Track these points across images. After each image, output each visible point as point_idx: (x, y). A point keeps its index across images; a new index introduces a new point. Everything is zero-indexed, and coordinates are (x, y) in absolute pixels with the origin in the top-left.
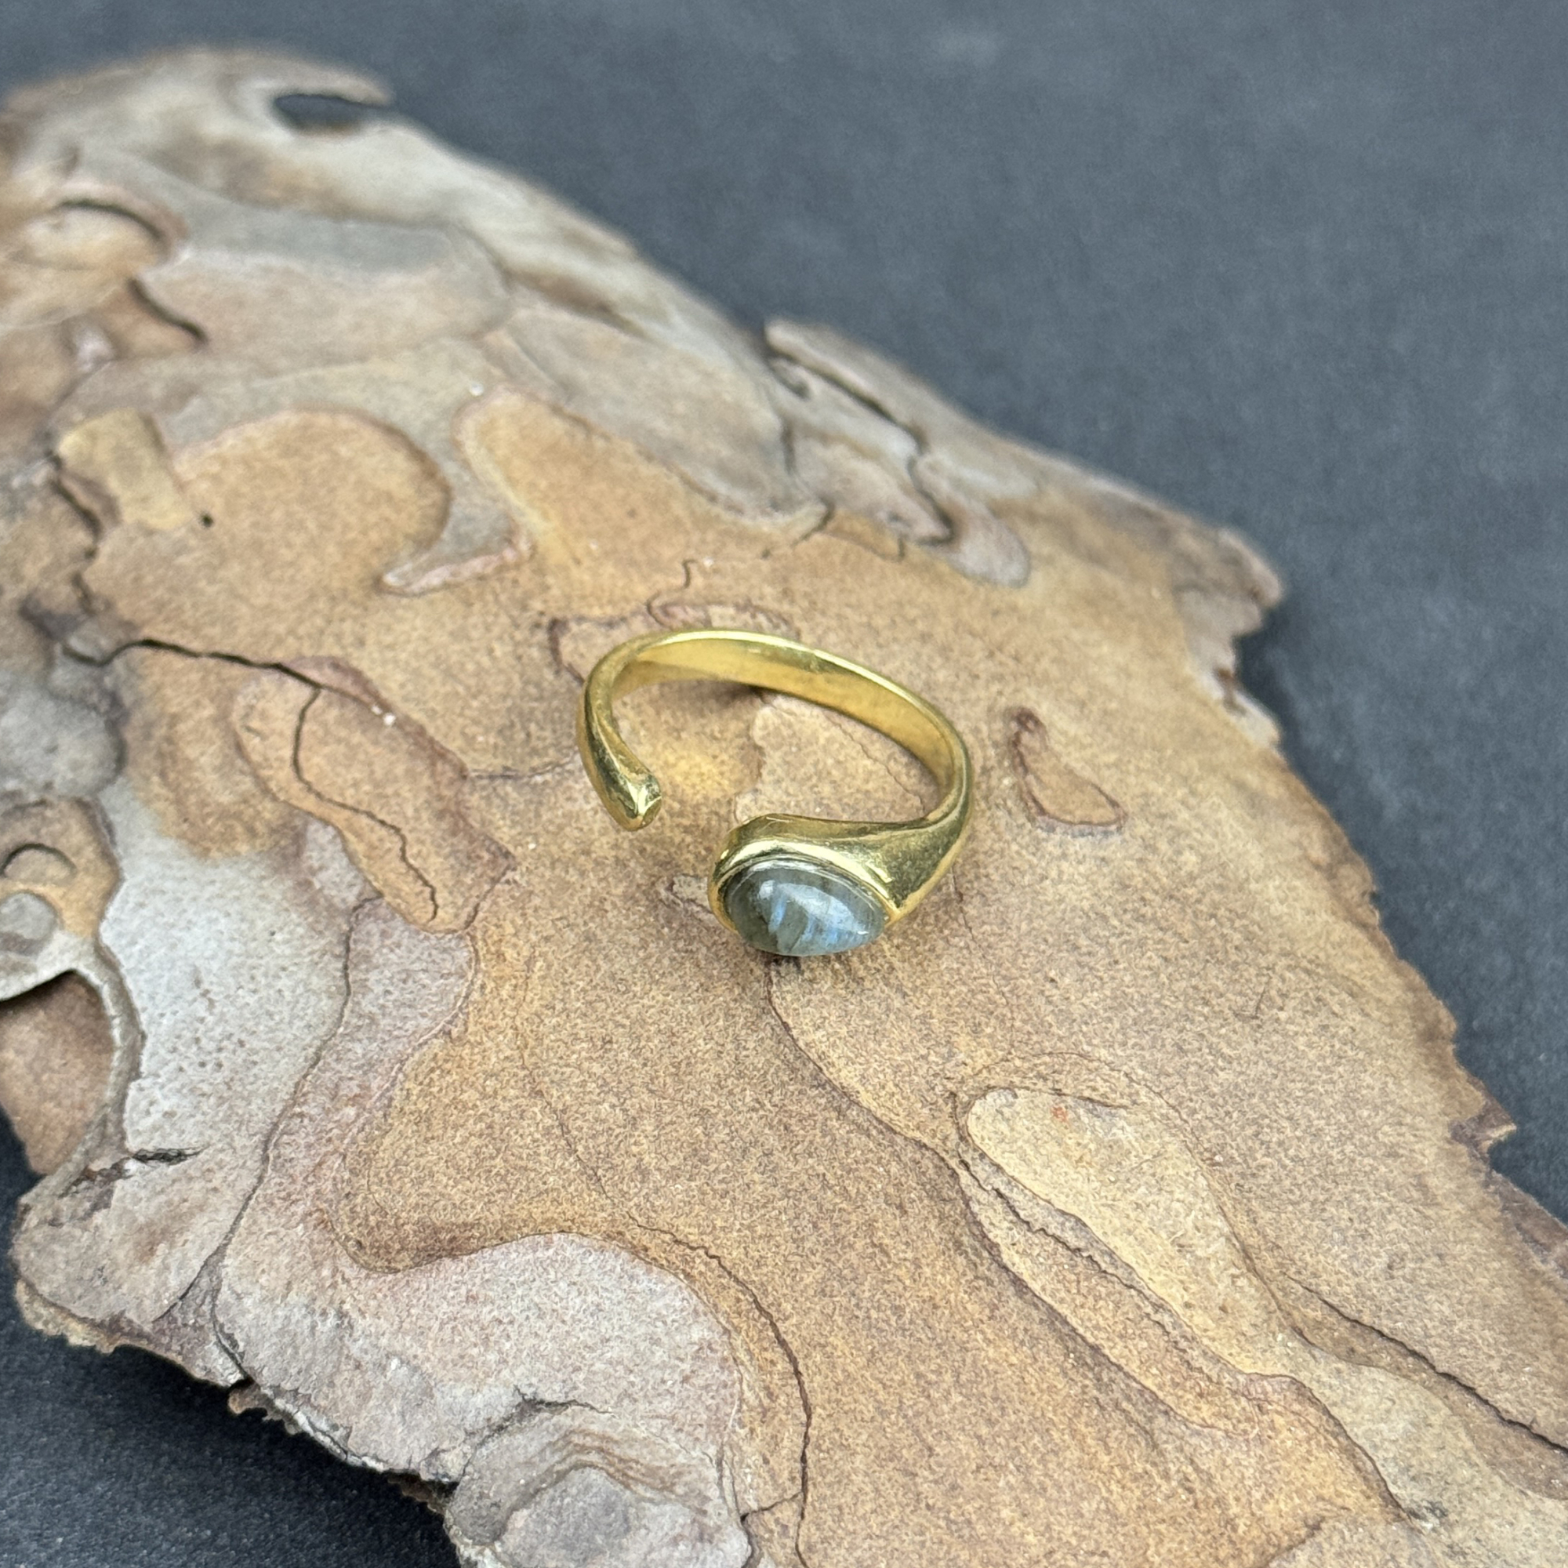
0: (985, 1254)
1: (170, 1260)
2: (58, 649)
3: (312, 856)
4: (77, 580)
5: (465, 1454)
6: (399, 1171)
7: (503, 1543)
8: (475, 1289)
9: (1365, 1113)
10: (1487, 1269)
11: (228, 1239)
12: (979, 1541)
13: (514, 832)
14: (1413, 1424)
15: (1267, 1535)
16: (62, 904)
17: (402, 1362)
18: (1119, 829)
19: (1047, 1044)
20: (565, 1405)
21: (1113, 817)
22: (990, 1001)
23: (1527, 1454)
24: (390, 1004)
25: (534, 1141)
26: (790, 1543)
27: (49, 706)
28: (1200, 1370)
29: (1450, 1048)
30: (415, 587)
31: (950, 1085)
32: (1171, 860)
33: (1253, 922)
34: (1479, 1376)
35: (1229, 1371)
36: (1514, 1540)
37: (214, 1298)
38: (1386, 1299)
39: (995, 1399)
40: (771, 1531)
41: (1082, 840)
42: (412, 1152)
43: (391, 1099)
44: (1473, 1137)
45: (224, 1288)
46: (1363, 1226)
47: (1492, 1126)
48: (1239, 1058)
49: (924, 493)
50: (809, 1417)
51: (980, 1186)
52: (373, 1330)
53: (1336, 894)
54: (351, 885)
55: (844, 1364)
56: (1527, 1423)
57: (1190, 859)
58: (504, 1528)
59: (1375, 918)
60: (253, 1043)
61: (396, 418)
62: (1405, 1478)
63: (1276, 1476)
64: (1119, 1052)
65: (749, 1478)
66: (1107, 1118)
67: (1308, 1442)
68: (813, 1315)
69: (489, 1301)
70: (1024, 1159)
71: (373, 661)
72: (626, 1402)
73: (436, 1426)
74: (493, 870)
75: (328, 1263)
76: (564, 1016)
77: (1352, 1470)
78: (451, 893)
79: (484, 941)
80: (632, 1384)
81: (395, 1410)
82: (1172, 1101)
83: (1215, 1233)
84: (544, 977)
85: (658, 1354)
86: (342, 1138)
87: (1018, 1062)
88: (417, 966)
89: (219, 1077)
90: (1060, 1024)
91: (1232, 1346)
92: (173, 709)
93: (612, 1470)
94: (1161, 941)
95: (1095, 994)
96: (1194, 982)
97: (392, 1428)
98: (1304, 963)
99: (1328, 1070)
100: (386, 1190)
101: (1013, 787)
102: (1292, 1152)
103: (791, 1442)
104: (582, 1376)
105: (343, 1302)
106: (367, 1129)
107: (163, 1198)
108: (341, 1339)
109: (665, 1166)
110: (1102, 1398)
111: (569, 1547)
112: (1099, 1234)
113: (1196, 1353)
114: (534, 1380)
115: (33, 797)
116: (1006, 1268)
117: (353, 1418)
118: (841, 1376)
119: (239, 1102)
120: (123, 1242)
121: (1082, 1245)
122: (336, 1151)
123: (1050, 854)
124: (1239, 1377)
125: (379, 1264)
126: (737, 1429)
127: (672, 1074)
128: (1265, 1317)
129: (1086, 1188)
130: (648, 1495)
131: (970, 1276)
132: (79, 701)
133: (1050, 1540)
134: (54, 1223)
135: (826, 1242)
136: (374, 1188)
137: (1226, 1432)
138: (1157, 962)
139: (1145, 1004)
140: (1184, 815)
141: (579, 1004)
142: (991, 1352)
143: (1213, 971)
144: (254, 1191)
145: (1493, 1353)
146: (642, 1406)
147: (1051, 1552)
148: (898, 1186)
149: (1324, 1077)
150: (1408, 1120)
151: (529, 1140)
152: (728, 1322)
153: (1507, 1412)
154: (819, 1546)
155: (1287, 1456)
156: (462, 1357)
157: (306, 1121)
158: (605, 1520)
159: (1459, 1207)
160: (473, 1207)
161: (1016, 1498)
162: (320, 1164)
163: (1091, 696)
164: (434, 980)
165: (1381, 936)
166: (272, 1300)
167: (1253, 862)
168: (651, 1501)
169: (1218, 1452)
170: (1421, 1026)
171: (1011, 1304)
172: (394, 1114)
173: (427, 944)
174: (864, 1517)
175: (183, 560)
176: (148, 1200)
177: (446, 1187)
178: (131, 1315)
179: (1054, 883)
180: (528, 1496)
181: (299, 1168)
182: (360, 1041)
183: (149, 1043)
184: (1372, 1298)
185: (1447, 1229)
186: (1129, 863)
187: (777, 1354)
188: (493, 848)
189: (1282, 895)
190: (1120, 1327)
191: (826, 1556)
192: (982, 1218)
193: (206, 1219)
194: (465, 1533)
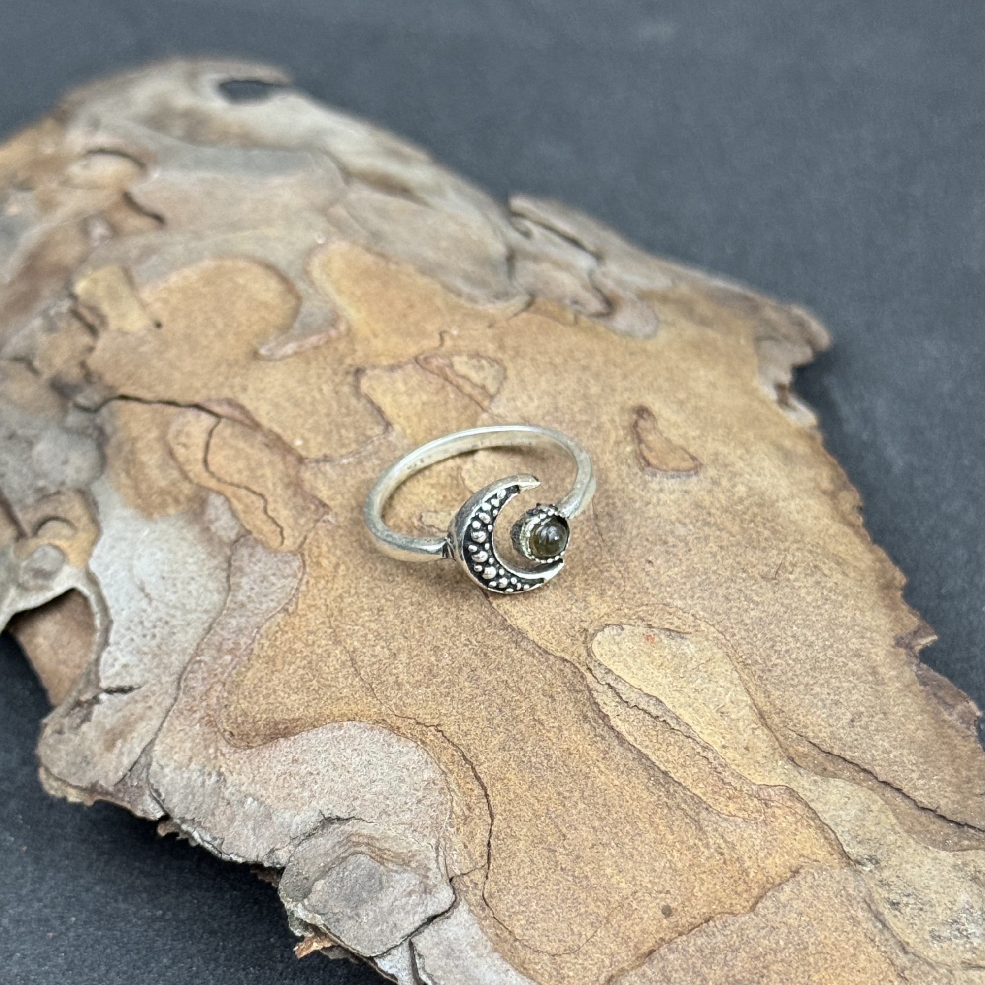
0: (601, 721)
1: (124, 749)
2: (70, 405)
3: (211, 513)
4: (83, 365)
5: (290, 851)
6: (256, 691)
7: (309, 900)
8: (297, 756)
9: (841, 632)
10: (913, 720)
11: (156, 735)
12: (592, 887)
13: (330, 493)
14: (860, 811)
15: (767, 877)
16: (69, 550)
17: (254, 800)
18: (697, 473)
19: (645, 599)
20: (348, 819)
21: (693, 466)
22: (612, 576)
23: (932, 827)
24: (253, 595)
25: (336, 669)
26: (479, 893)
27: (64, 438)
28: (730, 784)
29: (899, 594)
30: (277, 356)
31: (585, 625)
32: (729, 490)
33: (777, 524)
34: (904, 783)
35: (747, 783)
36: (921, 876)
37: (148, 769)
38: (849, 739)
39: (605, 805)
40: (468, 887)
41: (673, 481)
42: (264, 680)
43: (252, 650)
44: (909, 643)
45: (154, 764)
46: (837, 697)
47: (922, 637)
48: (763, 603)
49: (597, 289)
50: (492, 821)
51: (598, 682)
52: (237, 782)
53: (836, 508)
54: (232, 529)
55: (514, 789)
56: (933, 808)
57: (741, 490)
58: (310, 891)
59: (860, 521)
60: (174, 622)
61: (272, 259)
62: (855, 842)
63: (775, 843)
64: (690, 602)
65: (455, 856)
66: (679, 640)
67: (796, 824)
68: (497, 761)
69: (304, 762)
70: (626, 666)
71: (251, 399)
72: (384, 816)
73: (273, 836)
74: (316, 514)
75: (213, 745)
76: (355, 597)
77: (822, 841)
78: (292, 530)
79: (310, 556)
80: (388, 805)
81: (249, 827)
82: (721, 629)
83: (743, 704)
84: (344, 576)
85: (403, 788)
86: (222, 673)
87: (626, 611)
88: (270, 572)
89: (154, 643)
90: (654, 587)
91: (750, 769)
92: (135, 434)
93: (373, 855)
94: (718, 537)
95: (676, 569)
96: (738, 559)
97: (248, 837)
98: (809, 547)
99: (819, 607)
100: (249, 702)
101: (631, 452)
102: (794, 656)
103: (481, 835)
104: (358, 802)
105: (221, 767)
106: (238, 667)
107: (120, 714)
108: (219, 788)
109: (412, 680)
110: (670, 802)
111: (348, 900)
112: (670, 706)
113: (727, 774)
114: (331, 806)
115: (53, 489)
116: (612, 728)
117: (225, 833)
118: (513, 797)
119: (165, 657)
120: (98, 740)
121: (660, 714)
122: (219, 681)
123: (653, 490)
124: (753, 787)
125: (243, 744)
126: (449, 828)
127: (418, 627)
128: (771, 751)
129: (664, 681)
130: (395, 868)
131: (592, 735)
132: (80, 433)
133: (635, 885)
134: (60, 732)
135: (507, 719)
136: (241, 701)
137: (744, 819)
138: (715, 549)
139: (706, 573)
140: (741, 464)
141: (364, 590)
142: (603, 778)
143: (750, 552)
144: (172, 706)
145: (914, 768)
146: (393, 818)
147: (635, 893)
148: (551, 685)
149: (816, 611)
150: (868, 634)
151: (332, 669)
152: (446, 767)
153: (921, 802)
154: (496, 894)
155: (782, 832)
156: (289, 795)
157: (203, 665)
158: (368, 884)
159: (898, 685)
160: (298, 709)
161: (616, 862)
162: (209, 689)
163: (688, 399)
164: (279, 580)
165: (863, 531)
166: (181, 768)
167: (783, 491)
168: (396, 872)
169: (738, 831)
170: (881, 581)
171: (616, 750)
172: (254, 657)
173: (275, 560)
174: (523, 877)
175: (144, 349)
176: (113, 715)
177: (283, 698)
178: (102, 782)
179: (655, 506)
180: (325, 872)
181: (198, 692)
182: (235, 617)
183: (115, 627)
184: (841, 739)
185: (890, 697)
186: (702, 493)
187: (475, 785)
188: (317, 503)
189: (799, 508)
190: (682, 761)
191: (500, 899)
192: (599, 700)
193: (144, 724)
194: (288, 896)
